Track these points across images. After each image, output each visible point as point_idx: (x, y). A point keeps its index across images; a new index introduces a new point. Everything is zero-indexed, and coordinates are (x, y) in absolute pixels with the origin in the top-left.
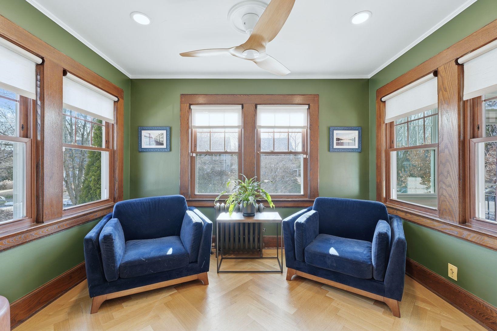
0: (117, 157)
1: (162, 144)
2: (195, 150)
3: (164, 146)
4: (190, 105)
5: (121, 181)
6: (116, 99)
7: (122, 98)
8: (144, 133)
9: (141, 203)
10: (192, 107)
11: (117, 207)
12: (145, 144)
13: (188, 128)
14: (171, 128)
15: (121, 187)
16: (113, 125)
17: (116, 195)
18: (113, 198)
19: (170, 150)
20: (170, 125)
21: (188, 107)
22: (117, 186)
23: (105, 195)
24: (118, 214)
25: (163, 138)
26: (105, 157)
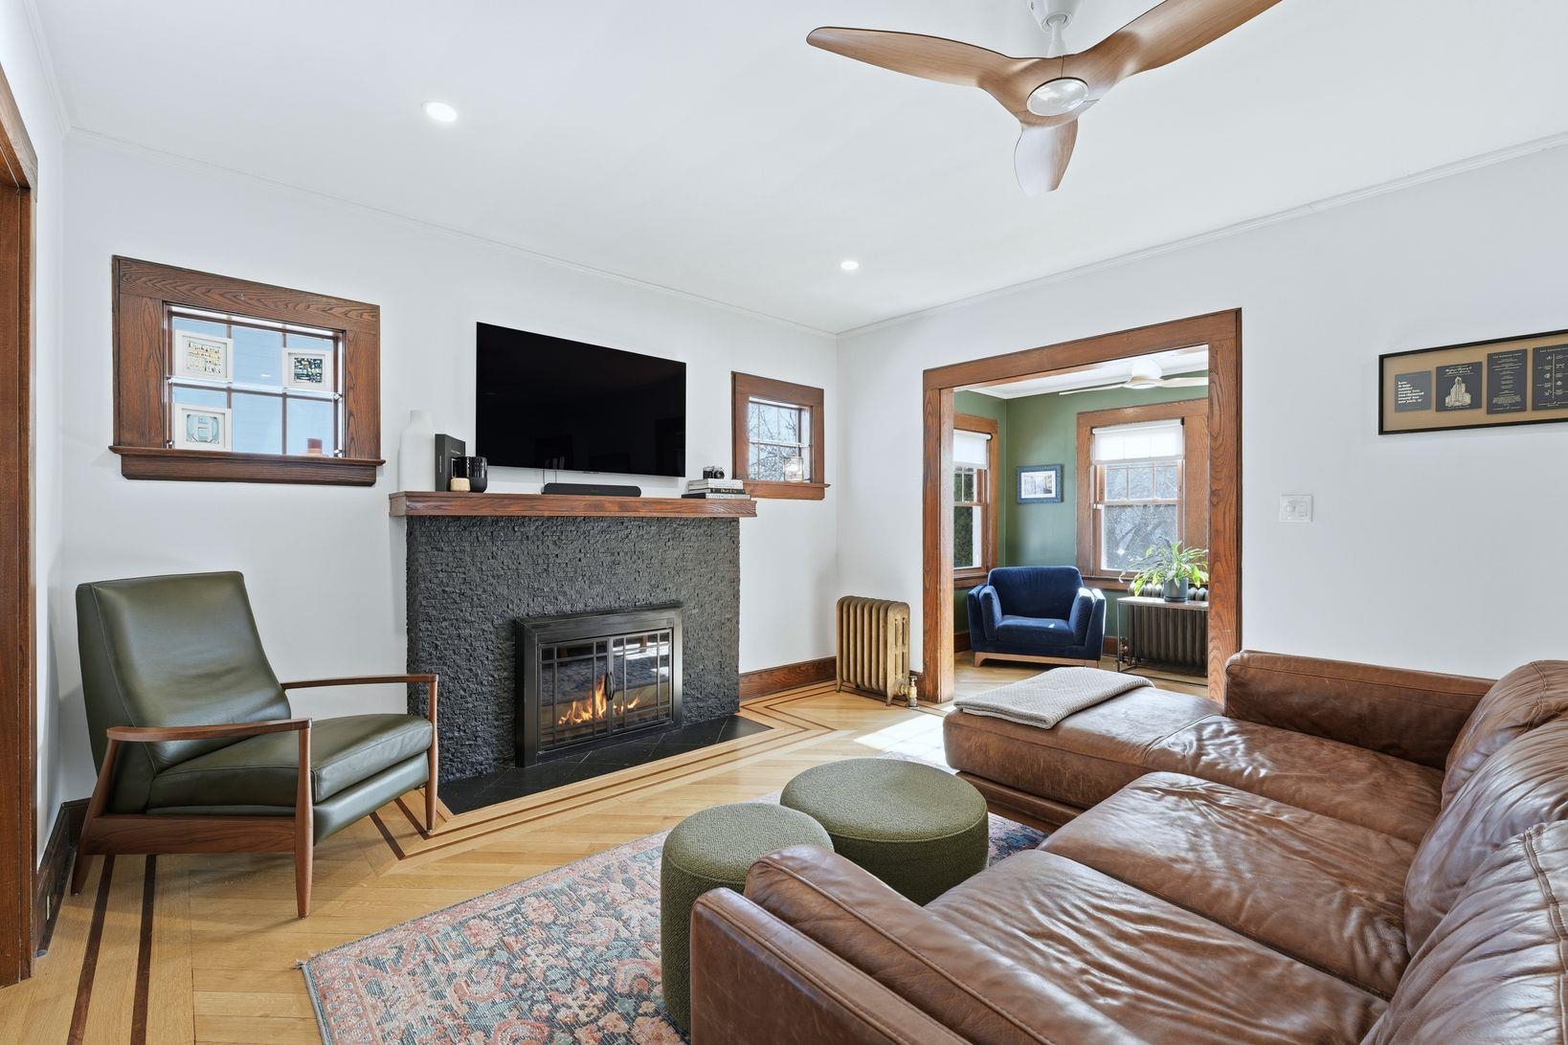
0: (991, 513)
1: (1050, 492)
2: (1102, 498)
3: (1053, 495)
4: (1092, 428)
5: (995, 545)
6: (989, 437)
7: (996, 432)
8: (1025, 476)
9: (1020, 573)
10: (1094, 430)
11: (992, 574)
12: (1026, 492)
13: (1090, 464)
14: (1062, 467)
15: (995, 553)
16: (985, 471)
17: (990, 564)
18: (986, 567)
19: (1062, 501)
20: (1060, 462)
21: (1088, 433)
22: (990, 552)
23: (977, 561)
24: (994, 582)
25: (1051, 481)
26: (977, 513)
